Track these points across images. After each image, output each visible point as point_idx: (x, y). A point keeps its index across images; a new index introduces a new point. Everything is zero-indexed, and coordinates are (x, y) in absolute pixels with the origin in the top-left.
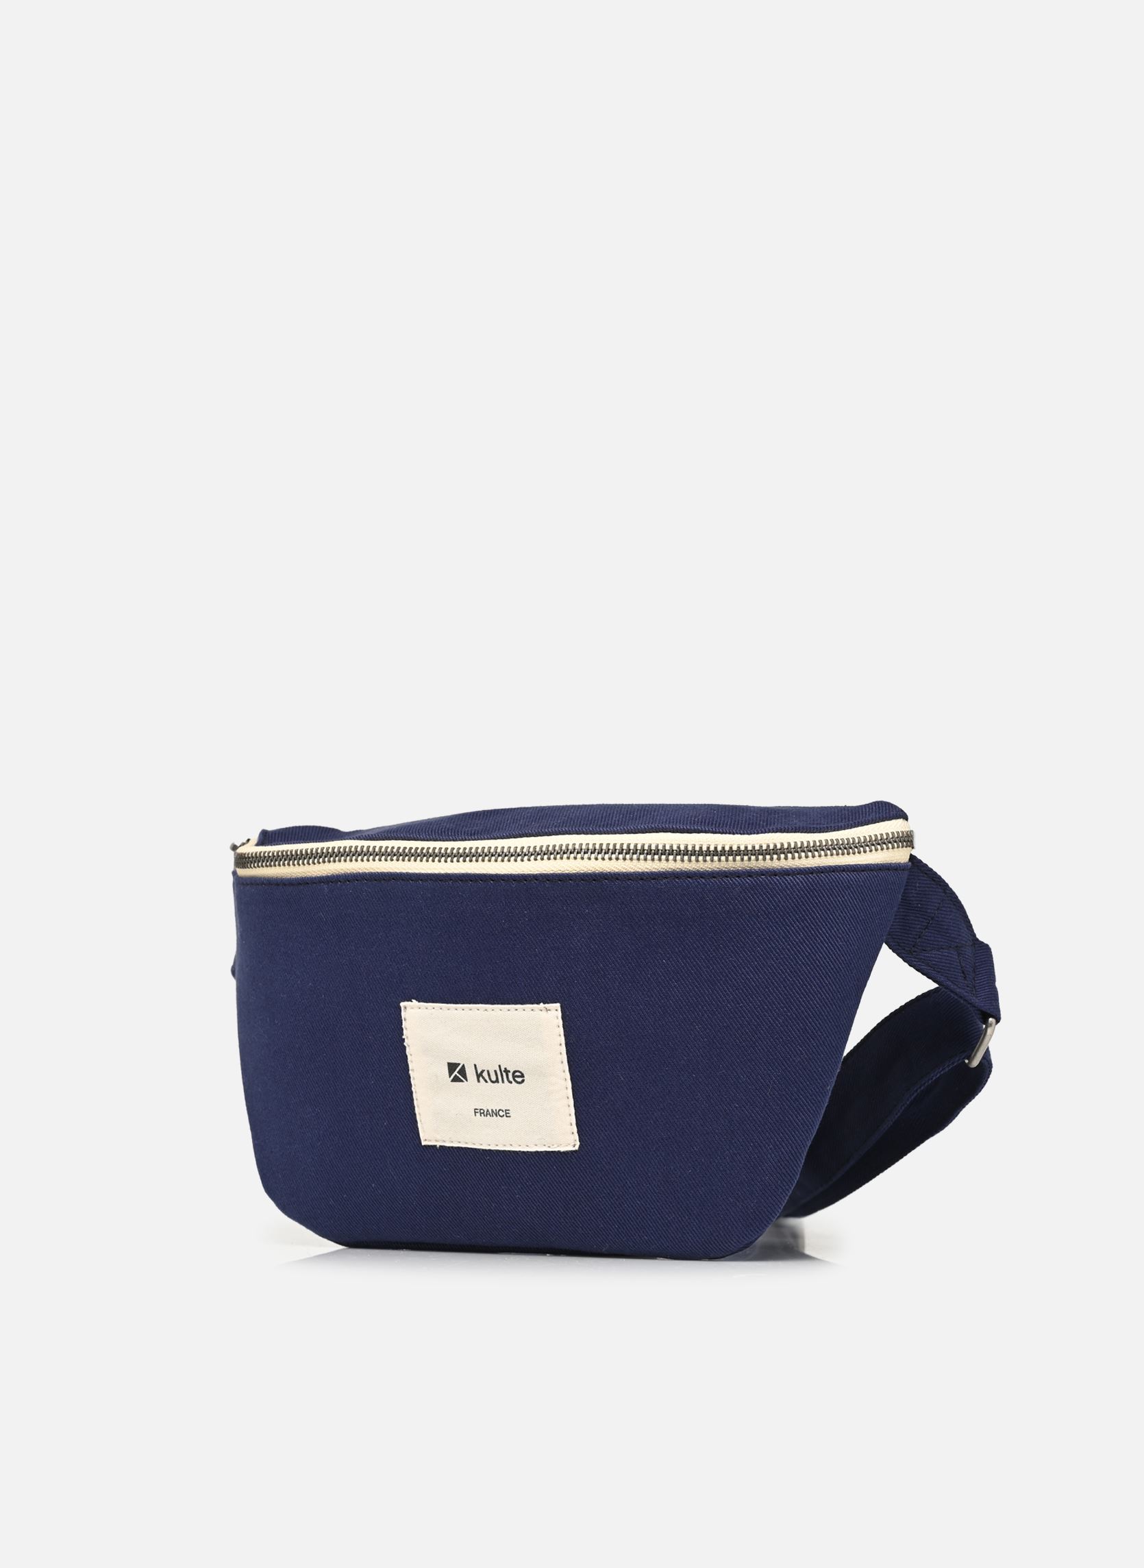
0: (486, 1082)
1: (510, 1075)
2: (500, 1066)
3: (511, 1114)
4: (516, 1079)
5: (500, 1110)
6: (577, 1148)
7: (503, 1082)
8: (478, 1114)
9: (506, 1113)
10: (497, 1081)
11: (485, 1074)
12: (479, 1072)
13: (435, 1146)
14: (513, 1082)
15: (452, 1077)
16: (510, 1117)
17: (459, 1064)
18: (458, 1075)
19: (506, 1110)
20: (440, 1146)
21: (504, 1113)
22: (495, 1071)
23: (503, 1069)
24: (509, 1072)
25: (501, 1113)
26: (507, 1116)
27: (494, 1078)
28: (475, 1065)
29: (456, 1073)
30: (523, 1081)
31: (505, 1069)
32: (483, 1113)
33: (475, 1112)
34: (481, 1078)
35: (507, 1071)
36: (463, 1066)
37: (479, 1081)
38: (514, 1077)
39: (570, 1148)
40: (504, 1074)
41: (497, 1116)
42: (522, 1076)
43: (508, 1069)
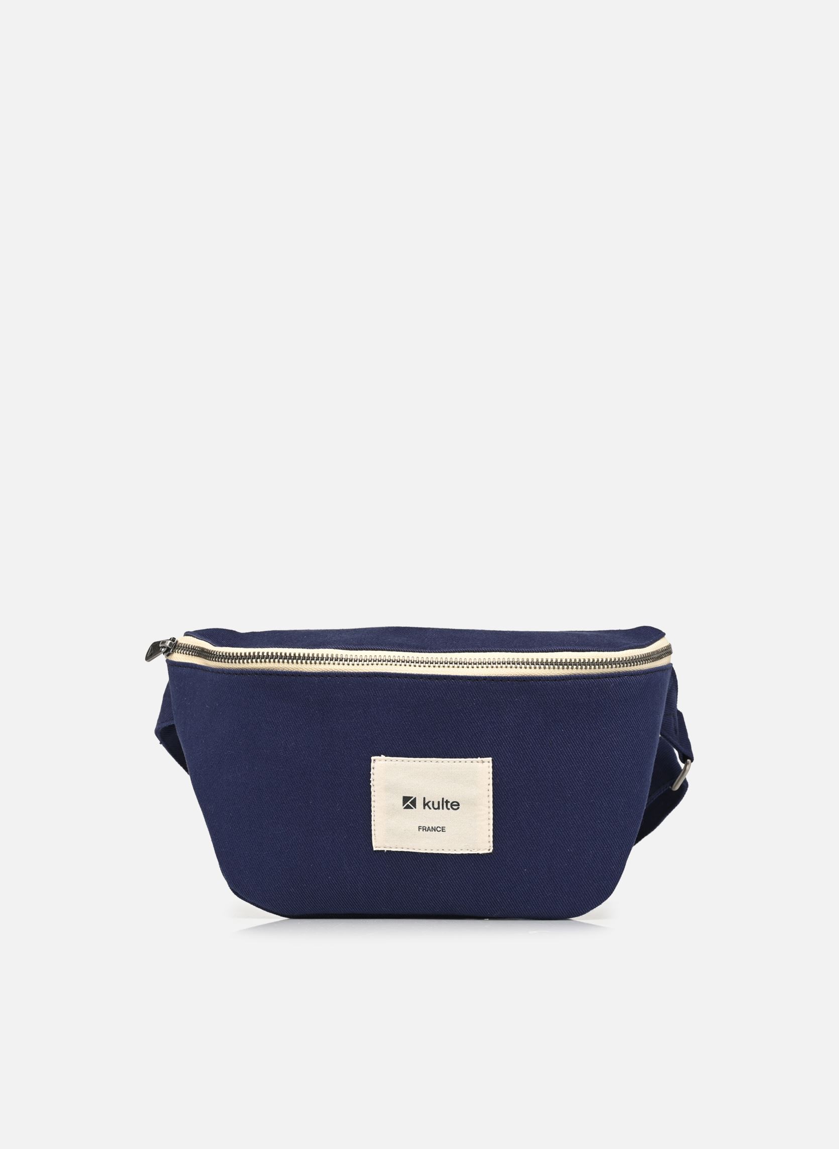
0: (430, 808)
1: (449, 805)
2: (443, 799)
3: (446, 829)
4: (454, 807)
5: (437, 827)
6: (491, 851)
7: (443, 808)
8: (421, 830)
9: (442, 829)
10: (439, 808)
11: (430, 804)
12: (426, 802)
13: (383, 851)
14: (451, 809)
15: (405, 805)
16: (445, 831)
17: (412, 797)
18: (410, 804)
19: (442, 827)
20: (387, 851)
21: (441, 829)
22: (439, 802)
23: (445, 800)
24: (449, 802)
25: (439, 829)
26: (442, 831)
27: (436, 806)
28: (424, 798)
29: (408, 803)
30: (458, 808)
31: (447, 800)
32: (425, 829)
33: (419, 829)
34: (426, 807)
35: (447, 802)
36: (415, 798)
37: (424, 808)
38: (452, 805)
39: (486, 852)
40: (445, 804)
41: (435, 831)
42: (458, 805)
43: (449, 800)
